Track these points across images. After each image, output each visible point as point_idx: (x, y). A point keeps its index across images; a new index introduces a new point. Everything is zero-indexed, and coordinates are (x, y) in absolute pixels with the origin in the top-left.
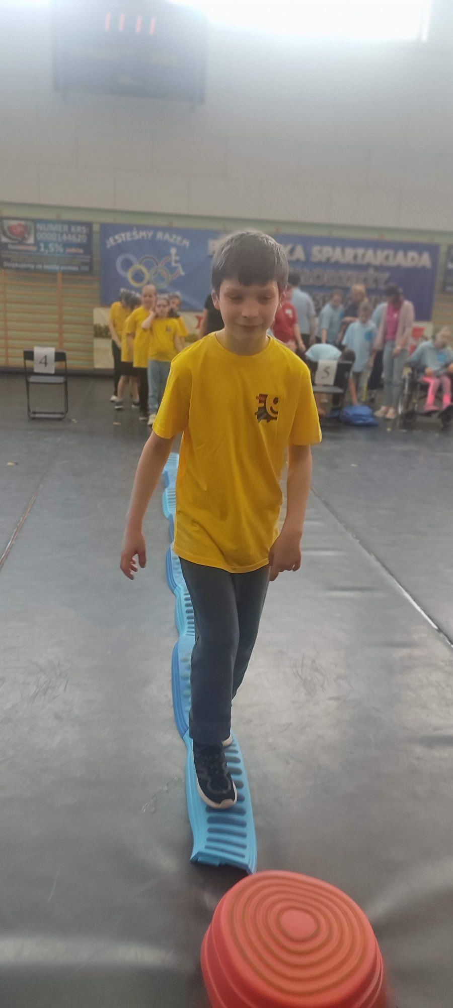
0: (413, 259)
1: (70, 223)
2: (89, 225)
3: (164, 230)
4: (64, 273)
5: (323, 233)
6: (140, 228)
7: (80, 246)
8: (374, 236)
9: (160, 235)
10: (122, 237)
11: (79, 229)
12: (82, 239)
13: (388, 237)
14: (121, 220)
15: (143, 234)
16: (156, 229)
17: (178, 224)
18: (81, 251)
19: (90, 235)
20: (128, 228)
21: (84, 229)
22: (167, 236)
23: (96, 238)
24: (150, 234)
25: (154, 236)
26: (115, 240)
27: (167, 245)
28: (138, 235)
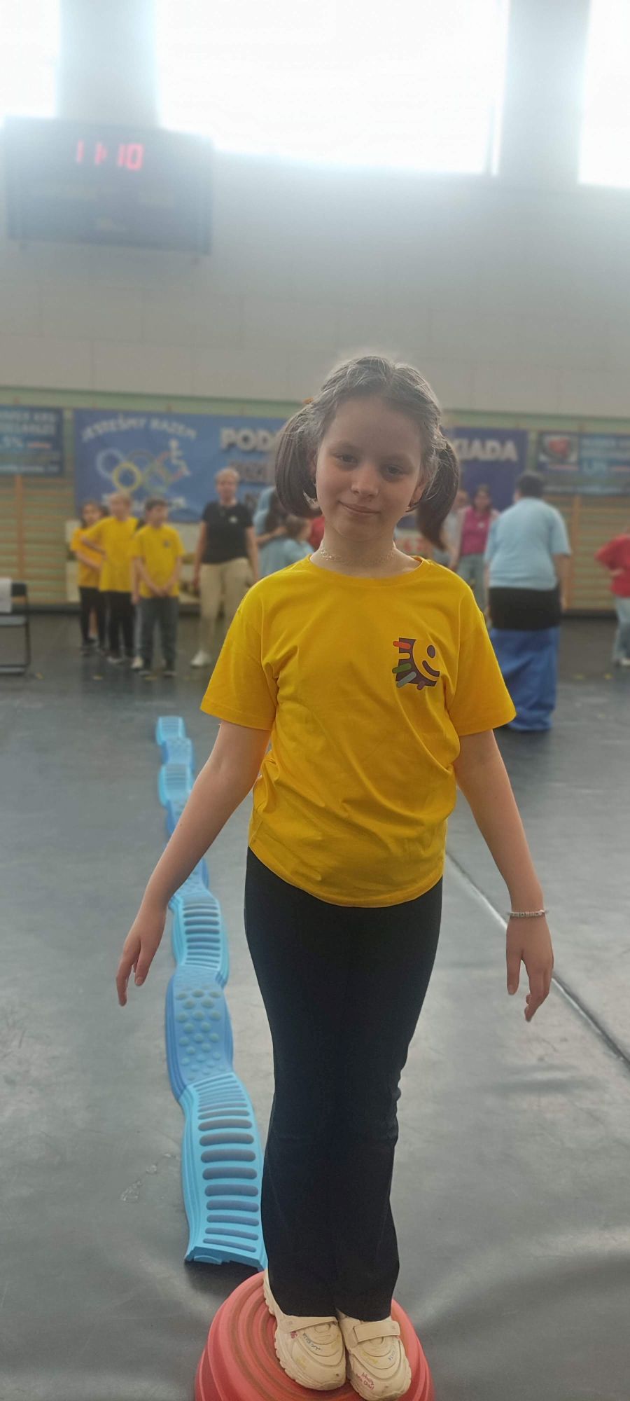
0: (493, 450)
1: (33, 410)
2: (58, 411)
3: (161, 416)
4: (26, 475)
6: (128, 414)
7: (46, 439)
9: (155, 424)
10: (103, 427)
11: (45, 416)
12: (49, 430)
13: (460, 423)
14: (100, 404)
15: (132, 422)
16: (149, 416)
17: (179, 408)
18: (47, 446)
19: (59, 425)
20: (111, 414)
21: (52, 418)
22: (165, 425)
23: (68, 429)
24: (142, 422)
25: (148, 424)
26: (95, 431)
27: (166, 436)
28: (125, 424)
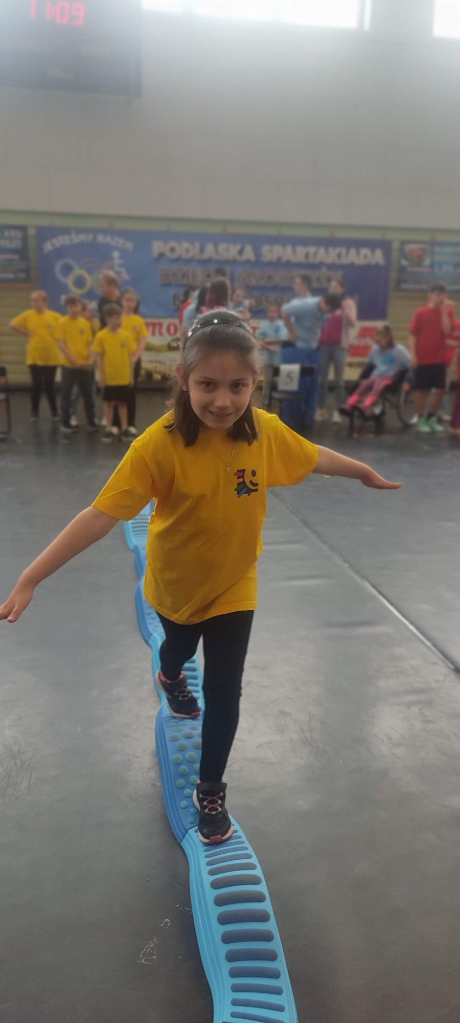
0: (366, 256)
1: (3, 228)
2: (23, 229)
3: (105, 232)
5: (271, 231)
6: (79, 231)
7: (15, 251)
8: (325, 233)
9: (100, 238)
10: (60, 241)
11: (13, 233)
12: (16, 244)
13: (341, 234)
14: (58, 222)
15: (82, 237)
16: (96, 231)
17: (119, 225)
18: (16, 257)
19: (25, 240)
20: (66, 231)
21: (18, 234)
22: (108, 239)
23: (32, 243)
24: (90, 237)
25: (95, 239)
26: (53, 245)
27: (109, 248)
28: (77, 239)
